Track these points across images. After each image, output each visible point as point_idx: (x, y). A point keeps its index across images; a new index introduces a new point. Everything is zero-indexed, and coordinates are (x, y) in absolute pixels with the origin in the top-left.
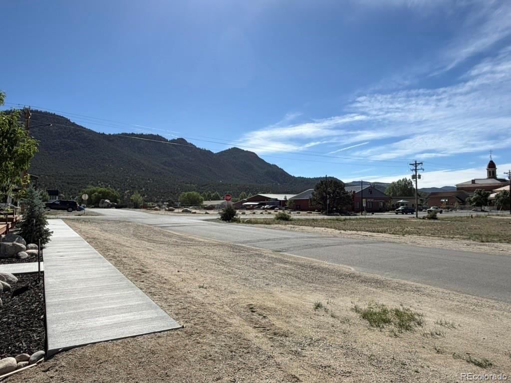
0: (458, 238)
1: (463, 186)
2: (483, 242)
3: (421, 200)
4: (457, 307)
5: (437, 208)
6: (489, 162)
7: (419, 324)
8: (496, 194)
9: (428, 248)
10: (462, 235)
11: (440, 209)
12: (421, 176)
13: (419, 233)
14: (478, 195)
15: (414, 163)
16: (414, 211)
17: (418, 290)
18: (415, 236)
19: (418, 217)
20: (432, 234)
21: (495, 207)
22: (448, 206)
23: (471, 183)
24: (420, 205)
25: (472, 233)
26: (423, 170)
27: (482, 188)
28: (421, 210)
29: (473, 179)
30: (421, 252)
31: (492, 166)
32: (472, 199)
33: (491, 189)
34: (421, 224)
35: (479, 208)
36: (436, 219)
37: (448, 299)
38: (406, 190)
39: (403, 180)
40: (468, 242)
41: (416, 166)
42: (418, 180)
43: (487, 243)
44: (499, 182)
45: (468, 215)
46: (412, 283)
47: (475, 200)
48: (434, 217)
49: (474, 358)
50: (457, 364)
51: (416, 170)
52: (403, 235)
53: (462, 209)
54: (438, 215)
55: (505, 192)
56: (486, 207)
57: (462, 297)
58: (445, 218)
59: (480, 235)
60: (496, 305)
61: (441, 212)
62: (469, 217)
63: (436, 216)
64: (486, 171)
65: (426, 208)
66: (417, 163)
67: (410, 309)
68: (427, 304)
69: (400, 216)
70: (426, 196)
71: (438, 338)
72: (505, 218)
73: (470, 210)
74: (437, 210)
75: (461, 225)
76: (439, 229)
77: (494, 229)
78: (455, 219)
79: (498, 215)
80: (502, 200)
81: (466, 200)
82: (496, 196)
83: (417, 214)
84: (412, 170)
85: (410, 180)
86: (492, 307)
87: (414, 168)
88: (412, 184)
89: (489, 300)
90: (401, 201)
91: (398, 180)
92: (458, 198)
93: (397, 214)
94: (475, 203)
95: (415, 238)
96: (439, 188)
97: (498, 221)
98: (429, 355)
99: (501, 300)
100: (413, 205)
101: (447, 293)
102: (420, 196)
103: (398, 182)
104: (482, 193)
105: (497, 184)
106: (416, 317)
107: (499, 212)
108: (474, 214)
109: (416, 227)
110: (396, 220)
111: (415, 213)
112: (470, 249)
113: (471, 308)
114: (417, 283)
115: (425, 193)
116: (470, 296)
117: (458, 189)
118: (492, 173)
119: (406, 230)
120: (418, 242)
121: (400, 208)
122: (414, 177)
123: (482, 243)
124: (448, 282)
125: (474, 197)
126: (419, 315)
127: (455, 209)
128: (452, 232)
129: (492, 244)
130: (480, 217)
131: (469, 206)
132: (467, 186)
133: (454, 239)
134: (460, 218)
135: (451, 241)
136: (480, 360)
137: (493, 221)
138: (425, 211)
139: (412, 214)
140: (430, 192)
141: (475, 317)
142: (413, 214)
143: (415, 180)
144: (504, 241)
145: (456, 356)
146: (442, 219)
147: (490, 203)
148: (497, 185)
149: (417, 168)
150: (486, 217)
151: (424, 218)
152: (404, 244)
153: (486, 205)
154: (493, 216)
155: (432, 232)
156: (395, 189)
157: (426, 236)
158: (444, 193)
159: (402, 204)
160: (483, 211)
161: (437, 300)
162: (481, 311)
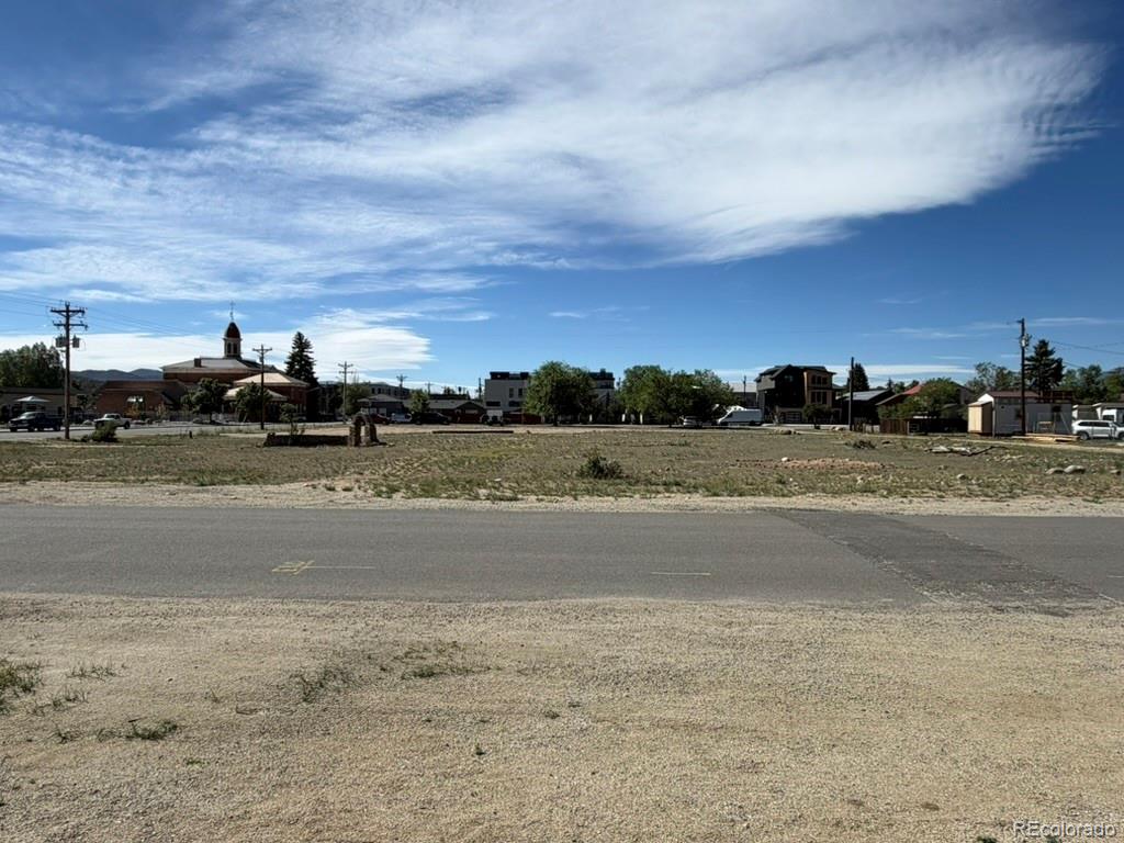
0: (156, 480)
1: (178, 371)
2: (202, 485)
3: (81, 398)
4: (126, 628)
5: (117, 417)
6: (227, 326)
7: (26, 689)
8: (237, 389)
9: (82, 507)
10: (166, 473)
11: (124, 420)
12: (81, 342)
13: (67, 476)
14: (204, 391)
15: (65, 309)
16: (61, 424)
17: (37, 610)
18: (54, 484)
19: (71, 436)
20: (98, 475)
21: (236, 415)
22: (143, 413)
23: (192, 365)
24: (78, 409)
25: (187, 468)
26: (86, 327)
27: (214, 376)
28: (79, 422)
29: (198, 357)
30: (63, 519)
31: (233, 333)
32: (193, 399)
33: (230, 379)
34: (75, 455)
35: (205, 418)
36: (115, 441)
37: (108, 614)
38: (42, 371)
39: (35, 347)
40: (173, 487)
41: (68, 317)
42: (72, 350)
43: (210, 488)
44: (244, 366)
45: (184, 431)
46: (24, 596)
47: (200, 400)
48: (108, 437)
49: (141, 726)
50: (103, 752)
51: (67, 326)
52: (23, 482)
53: (172, 419)
54: (120, 432)
55: (254, 385)
56: (221, 416)
57: (140, 605)
58: (134, 439)
59: (202, 472)
60: (204, 607)
61: (126, 426)
62: (185, 435)
63: (114, 434)
64: (223, 342)
65: (91, 417)
66: (71, 308)
67: (8, 659)
68: (56, 637)
69: (23, 436)
70: (94, 390)
71: (69, 709)
72: (251, 436)
73: (189, 420)
74: (117, 421)
75: (167, 452)
76: (117, 463)
77: (228, 458)
78: (158, 441)
79: (240, 431)
80: (249, 401)
81: (182, 400)
82: (239, 394)
83: (67, 431)
84: (59, 325)
85: (52, 347)
86: (196, 613)
87: (64, 321)
88: (58, 359)
89: (193, 600)
90: (28, 399)
91: (20, 347)
92: (166, 395)
93: (14, 430)
94: (198, 408)
95: (54, 488)
96: (128, 371)
97: (238, 442)
98: (40, 755)
99: (214, 596)
100: (60, 410)
101: (106, 604)
102: (78, 387)
103: (20, 352)
104: (213, 385)
105: (239, 369)
106: (22, 674)
107: (243, 426)
108: (196, 429)
109: (61, 460)
110: (9, 447)
111: (63, 428)
112: (174, 502)
113: (155, 623)
114: (38, 592)
115: (92, 381)
116: (157, 599)
117: (167, 376)
118: (233, 349)
119: (34, 470)
120: (59, 497)
121: (23, 417)
122: (63, 341)
123: (200, 488)
124: (115, 577)
125: (198, 394)
126: (29, 668)
127: (158, 419)
128: (144, 469)
129: (221, 487)
130: (207, 435)
131: (187, 412)
132: (184, 372)
133: (147, 484)
134: (167, 439)
135: (139, 489)
136: (153, 727)
137: (228, 443)
138: (90, 424)
139: (56, 430)
140: (105, 380)
141: (161, 640)
142: (59, 430)
143: (64, 348)
144: (241, 480)
145: (103, 736)
146: (129, 441)
147: (229, 408)
148: (241, 372)
149: (71, 322)
150: (218, 434)
151: (84, 440)
152: (22, 503)
153: (219, 411)
154: (230, 432)
155: (100, 471)
156: (12, 368)
157: (84, 480)
158: (135, 383)
159: (31, 407)
160: (213, 423)
161: (80, 624)
162: (172, 626)
